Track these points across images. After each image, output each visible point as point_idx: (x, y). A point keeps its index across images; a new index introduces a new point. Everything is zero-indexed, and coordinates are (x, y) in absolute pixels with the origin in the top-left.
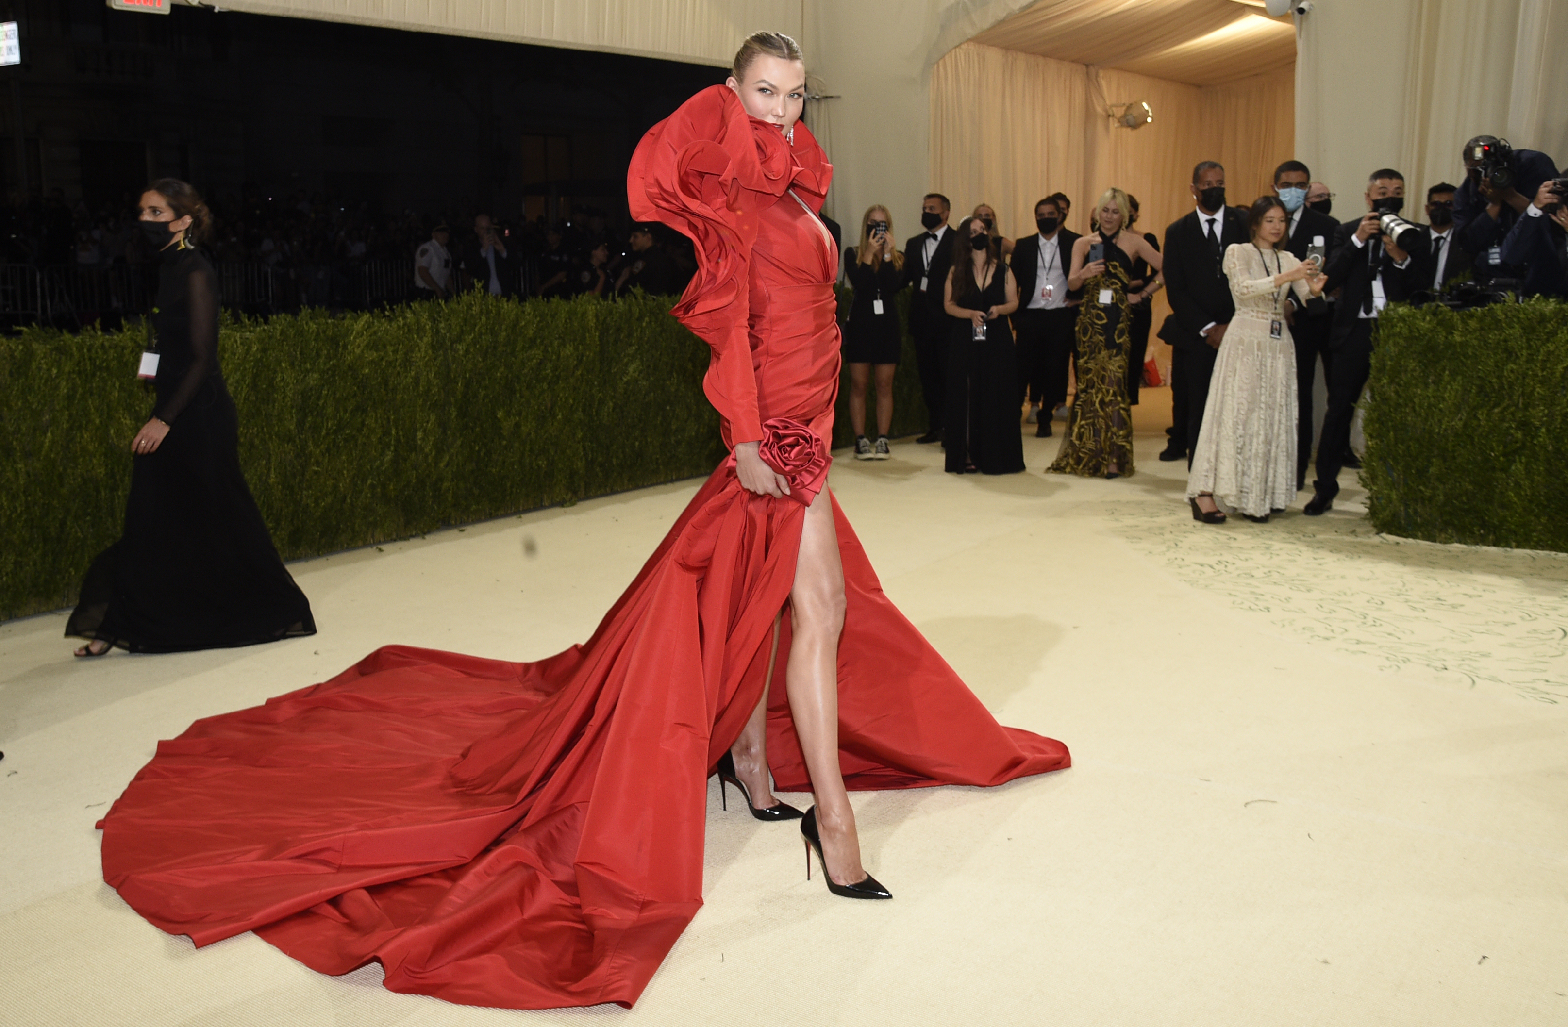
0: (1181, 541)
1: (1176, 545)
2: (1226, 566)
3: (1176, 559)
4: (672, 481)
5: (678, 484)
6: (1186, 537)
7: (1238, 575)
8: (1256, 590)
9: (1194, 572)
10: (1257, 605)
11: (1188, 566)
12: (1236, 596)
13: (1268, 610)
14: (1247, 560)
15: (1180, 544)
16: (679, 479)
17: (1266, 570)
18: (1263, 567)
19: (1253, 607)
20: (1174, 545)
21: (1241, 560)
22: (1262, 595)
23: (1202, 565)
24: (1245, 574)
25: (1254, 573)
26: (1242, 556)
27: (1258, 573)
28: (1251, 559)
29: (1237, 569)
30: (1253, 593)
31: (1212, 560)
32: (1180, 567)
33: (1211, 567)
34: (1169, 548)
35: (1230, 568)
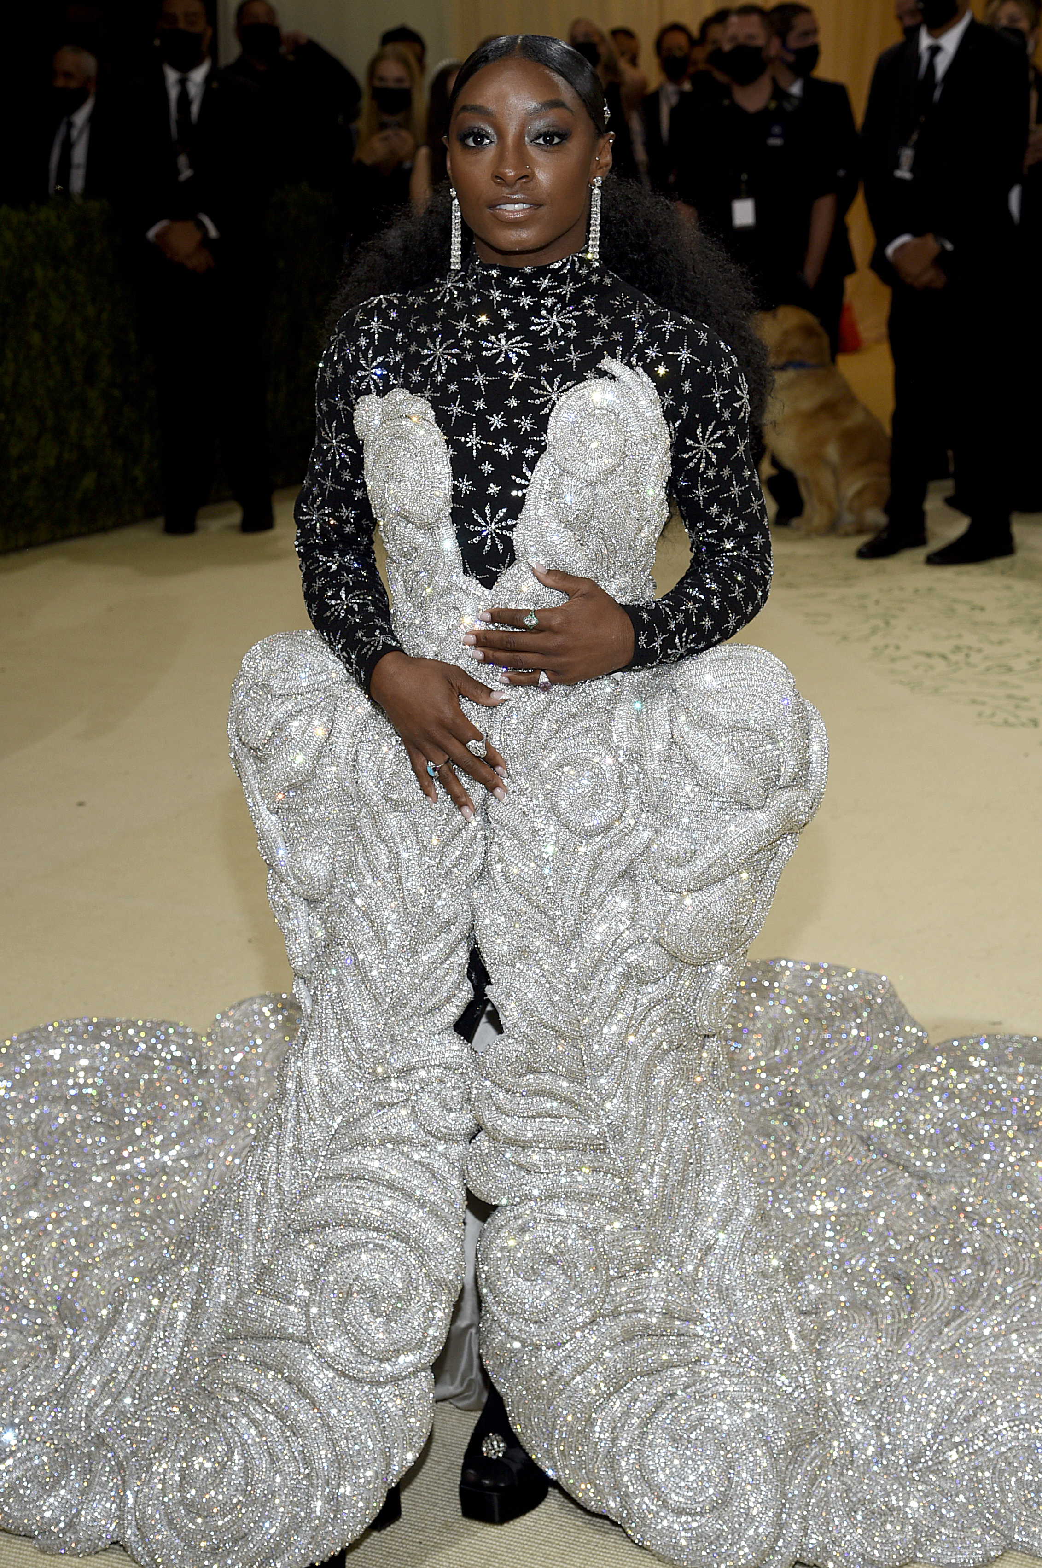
0: (895, 617)
1: (887, 623)
2: (967, 656)
3: (887, 646)
4: (17, 549)
5: (29, 554)
6: (902, 609)
7: (988, 669)
8: (1017, 693)
9: (916, 667)
10: (1017, 717)
11: (906, 658)
12: (983, 704)
13: (1035, 723)
14: (1001, 643)
15: (893, 622)
16: (30, 545)
17: (1032, 658)
18: (1028, 652)
19: (1012, 720)
20: (881, 624)
21: (991, 643)
22: (1025, 699)
23: (929, 655)
24: (999, 666)
25: (1013, 663)
26: (994, 637)
27: (1020, 664)
28: (1009, 641)
29: (986, 658)
30: (1010, 697)
31: (945, 647)
32: (893, 660)
33: (944, 657)
34: (874, 631)
35: (975, 658)
